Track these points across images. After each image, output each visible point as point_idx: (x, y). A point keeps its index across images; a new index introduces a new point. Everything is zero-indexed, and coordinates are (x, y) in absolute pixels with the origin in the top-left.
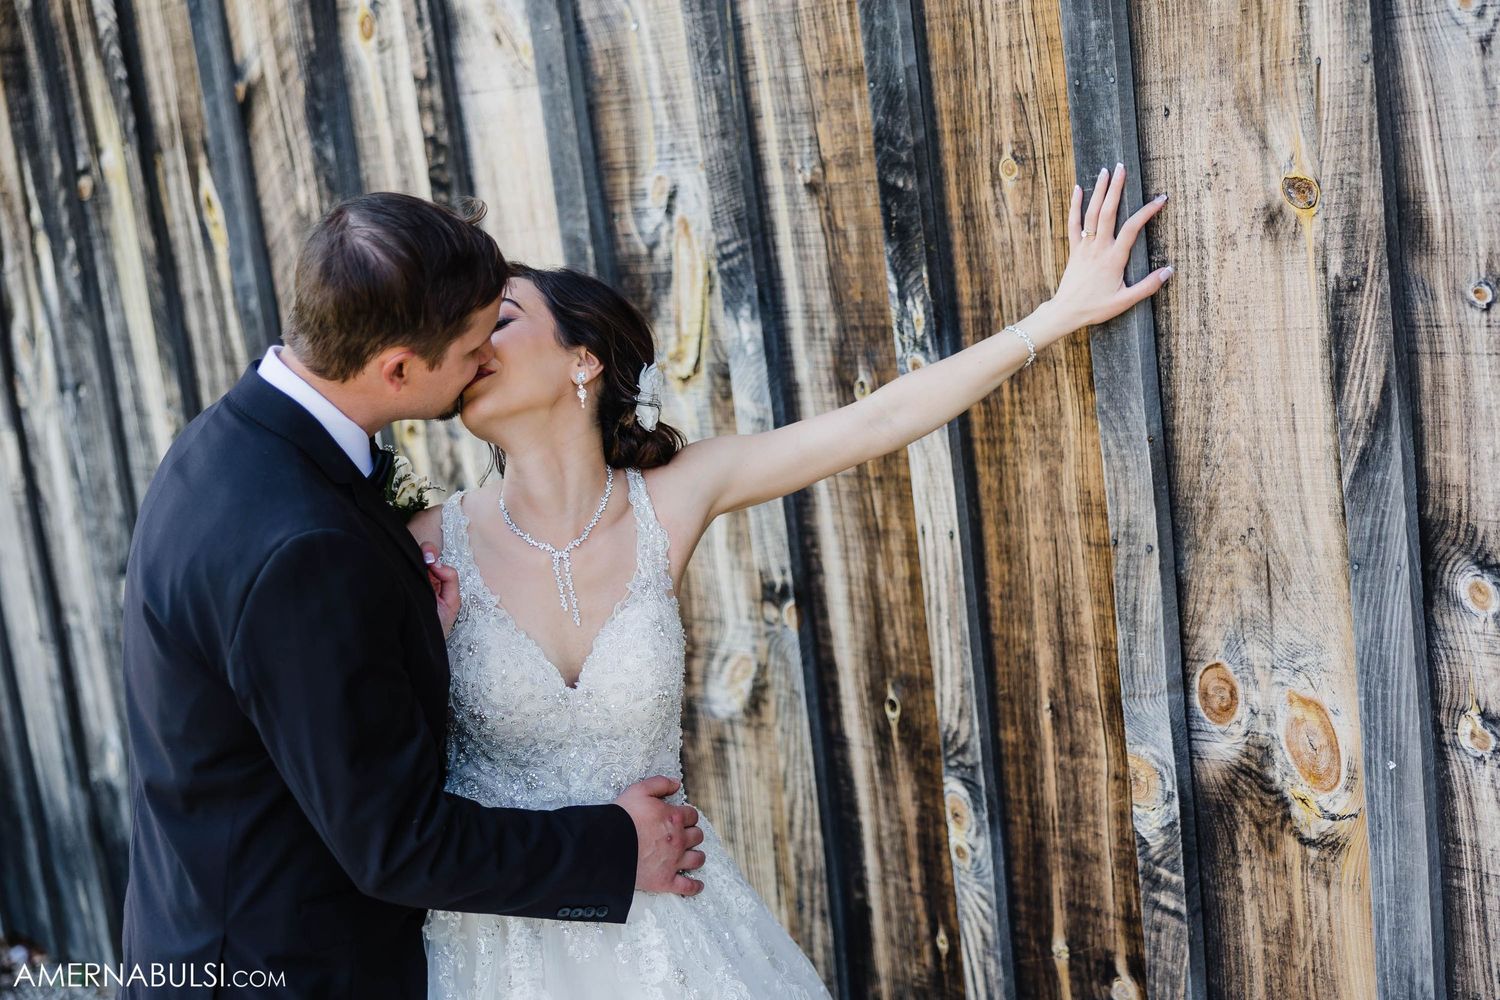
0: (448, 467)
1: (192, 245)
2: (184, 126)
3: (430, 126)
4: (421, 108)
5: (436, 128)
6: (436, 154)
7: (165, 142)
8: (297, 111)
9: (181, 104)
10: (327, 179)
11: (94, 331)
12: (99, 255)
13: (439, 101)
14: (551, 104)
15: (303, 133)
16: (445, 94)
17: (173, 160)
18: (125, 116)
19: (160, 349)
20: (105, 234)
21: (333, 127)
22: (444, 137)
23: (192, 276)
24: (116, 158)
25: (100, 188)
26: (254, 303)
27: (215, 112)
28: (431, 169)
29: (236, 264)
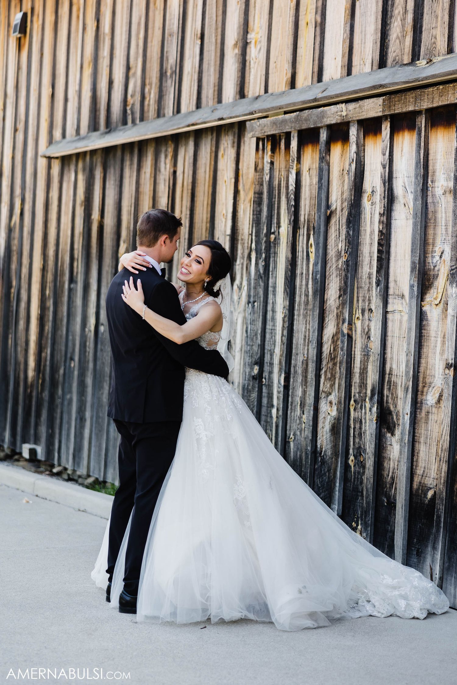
0: (366, 330)
1: (303, 258)
2: (308, 221)
3: (381, 228)
4: (379, 222)
5: (383, 228)
6: (381, 236)
7: (301, 226)
8: (344, 220)
9: (309, 215)
10: (349, 240)
11: (264, 283)
12: (271, 259)
13: (385, 220)
14: (415, 224)
15: (344, 227)
16: (387, 219)
17: (303, 232)
18: (291, 216)
19: (285, 289)
20: (275, 253)
21: (354, 225)
22: (384, 231)
23: (301, 268)
24: (285, 229)
25: (277, 239)
26: (318, 276)
27: (320, 218)
28: (379, 240)
29: (316, 264)
